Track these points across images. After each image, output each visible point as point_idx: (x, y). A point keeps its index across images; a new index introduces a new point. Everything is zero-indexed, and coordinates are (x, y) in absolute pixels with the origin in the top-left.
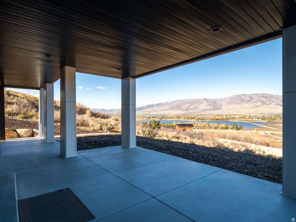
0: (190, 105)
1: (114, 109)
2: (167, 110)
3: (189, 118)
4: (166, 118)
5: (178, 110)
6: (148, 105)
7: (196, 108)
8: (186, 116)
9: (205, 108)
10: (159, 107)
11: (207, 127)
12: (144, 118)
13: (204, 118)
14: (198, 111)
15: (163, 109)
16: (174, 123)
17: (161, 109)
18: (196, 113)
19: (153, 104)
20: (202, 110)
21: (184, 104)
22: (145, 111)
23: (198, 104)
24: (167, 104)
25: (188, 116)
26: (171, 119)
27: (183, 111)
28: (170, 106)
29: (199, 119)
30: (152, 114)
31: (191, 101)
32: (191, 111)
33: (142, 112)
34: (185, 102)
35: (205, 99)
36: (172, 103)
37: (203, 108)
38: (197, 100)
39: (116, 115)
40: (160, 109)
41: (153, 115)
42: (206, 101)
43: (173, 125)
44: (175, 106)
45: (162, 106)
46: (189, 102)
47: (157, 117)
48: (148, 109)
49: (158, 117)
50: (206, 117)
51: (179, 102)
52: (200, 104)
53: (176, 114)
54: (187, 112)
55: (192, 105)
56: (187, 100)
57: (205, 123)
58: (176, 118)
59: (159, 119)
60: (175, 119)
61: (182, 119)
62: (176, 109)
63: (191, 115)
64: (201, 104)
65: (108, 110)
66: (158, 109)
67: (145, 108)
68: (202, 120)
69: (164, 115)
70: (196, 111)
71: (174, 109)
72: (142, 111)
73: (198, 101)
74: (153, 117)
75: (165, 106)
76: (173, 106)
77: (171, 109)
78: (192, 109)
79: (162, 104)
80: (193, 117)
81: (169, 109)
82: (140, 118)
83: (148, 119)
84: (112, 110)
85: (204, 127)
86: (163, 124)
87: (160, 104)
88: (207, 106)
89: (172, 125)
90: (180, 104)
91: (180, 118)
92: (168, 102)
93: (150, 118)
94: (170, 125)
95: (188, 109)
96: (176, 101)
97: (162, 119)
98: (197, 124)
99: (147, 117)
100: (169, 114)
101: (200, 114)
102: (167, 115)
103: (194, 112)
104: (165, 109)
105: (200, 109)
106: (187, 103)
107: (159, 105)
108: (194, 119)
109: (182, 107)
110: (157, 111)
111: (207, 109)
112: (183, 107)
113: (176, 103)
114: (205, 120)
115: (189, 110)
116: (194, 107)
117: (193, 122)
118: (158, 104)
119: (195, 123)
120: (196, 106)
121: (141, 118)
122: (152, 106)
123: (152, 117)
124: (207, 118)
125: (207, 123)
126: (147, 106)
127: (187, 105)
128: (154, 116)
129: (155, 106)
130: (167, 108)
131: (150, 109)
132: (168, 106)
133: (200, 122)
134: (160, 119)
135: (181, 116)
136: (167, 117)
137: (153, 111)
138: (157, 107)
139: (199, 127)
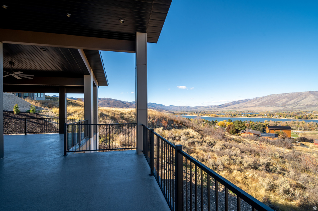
0: (287, 100)
1: (198, 107)
2: (256, 106)
3: (287, 115)
4: (255, 115)
5: (271, 106)
6: (234, 102)
7: (297, 103)
8: (283, 114)
9: (311, 103)
10: (246, 103)
11: (314, 128)
12: (229, 115)
13: (310, 116)
14: (299, 107)
15: (252, 106)
16: (265, 122)
17: (249, 106)
18: (297, 110)
19: (239, 101)
20: (307, 105)
21: (278, 100)
22: (230, 108)
23: (299, 98)
24: (256, 100)
25: (285, 114)
26: (261, 117)
27: (278, 107)
28: (260, 102)
29: (302, 117)
30: (237, 111)
31: (290, 95)
32: (290, 107)
33: (227, 109)
34: (280, 97)
35: (311, 92)
36: (262, 99)
37: (308, 103)
38: (298, 93)
39: (200, 112)
40: (247, 106)
41: (239, 112)
42: (313, 94)
43: (264, 125)
44: (266, 102)
45: (250, 102)
46: (286, 97)
47: (243, 114)
48: (233, 106)
49: (245, 114)
50: (313, 114)
51: (273, 97)
52: (303, 99)
53: (268, 110)
54: (284, 109)
55: (291, 100)
56: (283, 94)
57: (311, 123)
58: (268, 116)
59: (246, 116)
60: (266, 117)
61: (276, 117)
62: (269, 106)
63: (289, 111)
64: (305, 98)
65: (193, 107)
66: (245, 105)
67: (231, 105)
68: (307, 118)
69: (253, 112)
70: (297, 107)
71: (266, 105)
72: (226, 107)
73: (300, 94)
74: (239, 115)
75: (254, 102)
76: (264, 102)
77: (261, 105)
78: (291, 105)
79: (250, 100)
80: (292, 114)
81: (259, 105)
82: (224, 115)
83: (233, 116)
84: (197, 107)
85: (310, 128)
86: (251, 123)
87: (247, 100)
88: (314, 100)
89: (262, 124)
90: (274, 99)
91: (273, 115)
92: (257, 98)
93: (235, 115)
94: (260, 124)
95: (284, 105)
96: (268, 96)
97: (250, 116)
98: (299, 123)
99: (232, 114)
100: (259, 110)
101: (303, 110)
102: (256, 111)
103: (294, 109)
104: (254, 105)
105: (303, 104)
106: (284, 98)
107: (246, 102)
108: (293, 118)
109: (276, 103)
110: (244, 107)
111: (315, 104)
112: (278, 102)
113: (268, 98)
114: (311, 118)
115: (286, 106)
116: (294, 102)
117: (292, 121)
118: (245, 100)
119: (295, 123)
120: (296, 101)
121: (226, 115)
122: (238, 102)
123: (237, 114)
124: (315, 116)
125: (315, 123)
126: (232, 102)
127: (284, 101)
128: (241, 113)
129: (242, 103)
130: (256, 104)
131: (235, 106)
132: (258, 102)
133: (304, 122)
134: (248, 117)
135: (275, 114)
136: (257, 114)
137: (239, 107)
138: (244, 104)
139: (301, 127)
